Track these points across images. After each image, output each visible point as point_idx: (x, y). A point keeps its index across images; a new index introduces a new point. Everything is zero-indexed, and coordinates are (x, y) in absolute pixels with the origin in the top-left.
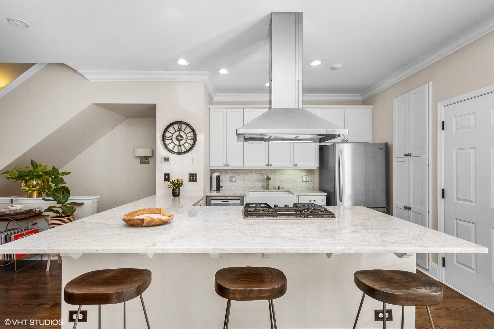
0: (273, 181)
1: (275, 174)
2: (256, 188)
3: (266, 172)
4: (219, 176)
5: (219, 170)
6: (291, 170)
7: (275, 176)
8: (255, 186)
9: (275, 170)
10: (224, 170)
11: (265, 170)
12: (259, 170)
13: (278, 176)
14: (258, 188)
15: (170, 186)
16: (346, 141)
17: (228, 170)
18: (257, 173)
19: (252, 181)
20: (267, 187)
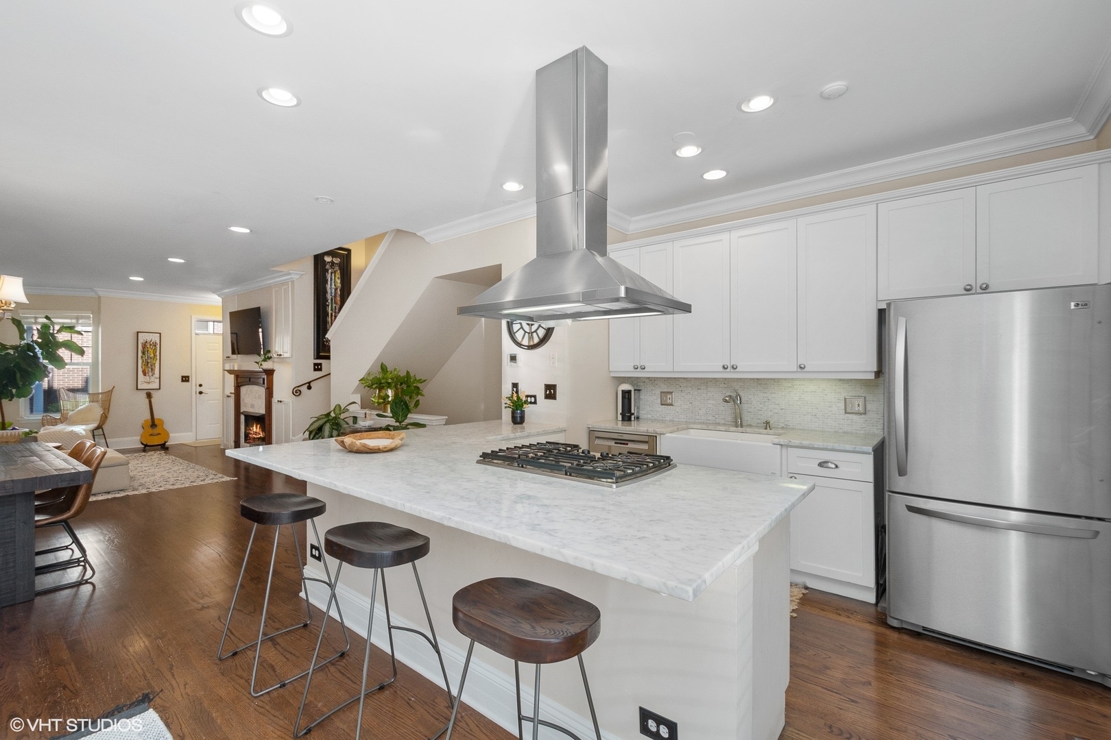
0: (762, 406)
1: (766, 391)
2: (718, 421)
3: (741, 384)
4: (629, 392)
5: (640, 378)
6: (811, 380)
7: (765, 395)
8: (717, 416)
9: (764, 379)
10: (649, 378)
11: (741, 379)
12: (725, 379)
13: (774, 395)
14: (723, 422)
15: (507, 405)
16: (981, 288)
17: (657, 378)
18: (721, 386)
19: (710, 406)
20: (738, 422)
